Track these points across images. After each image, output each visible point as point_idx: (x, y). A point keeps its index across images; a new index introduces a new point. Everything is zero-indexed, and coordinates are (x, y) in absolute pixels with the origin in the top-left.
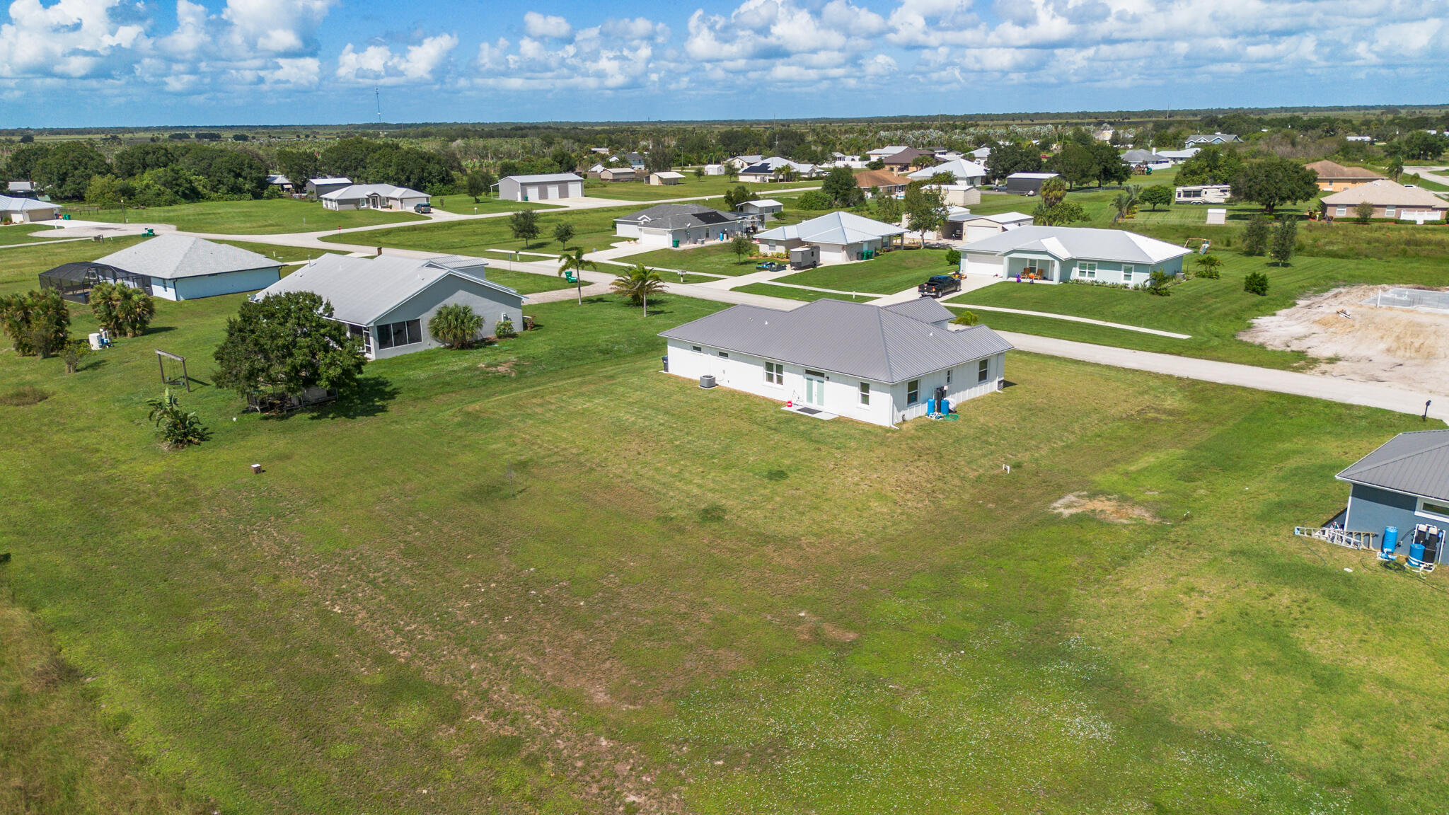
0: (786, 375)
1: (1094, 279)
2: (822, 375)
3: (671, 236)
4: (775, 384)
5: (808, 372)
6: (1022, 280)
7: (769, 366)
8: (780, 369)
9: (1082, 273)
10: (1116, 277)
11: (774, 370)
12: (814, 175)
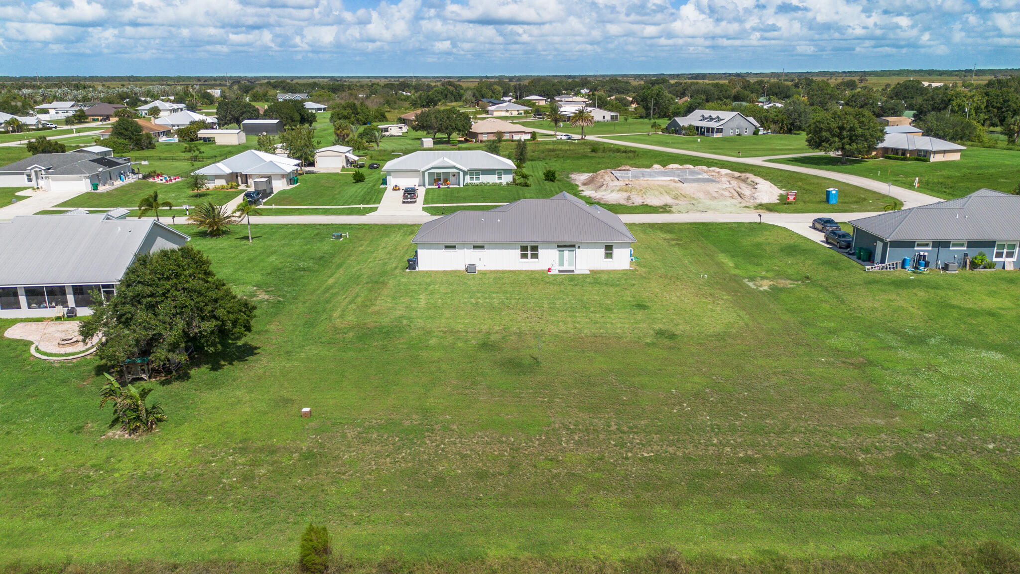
0: (541, 252)
1: (480, 181)
2: (574, 246)
3: (88, 180)
4: (530, 260)
5: (559, 246)
6: (441, 186)
7: (524, 248)
8: (535, 248)
9: (472, 178)
10: (492, 179)
11: (530, 250)
12: (40, 126)
